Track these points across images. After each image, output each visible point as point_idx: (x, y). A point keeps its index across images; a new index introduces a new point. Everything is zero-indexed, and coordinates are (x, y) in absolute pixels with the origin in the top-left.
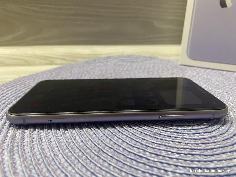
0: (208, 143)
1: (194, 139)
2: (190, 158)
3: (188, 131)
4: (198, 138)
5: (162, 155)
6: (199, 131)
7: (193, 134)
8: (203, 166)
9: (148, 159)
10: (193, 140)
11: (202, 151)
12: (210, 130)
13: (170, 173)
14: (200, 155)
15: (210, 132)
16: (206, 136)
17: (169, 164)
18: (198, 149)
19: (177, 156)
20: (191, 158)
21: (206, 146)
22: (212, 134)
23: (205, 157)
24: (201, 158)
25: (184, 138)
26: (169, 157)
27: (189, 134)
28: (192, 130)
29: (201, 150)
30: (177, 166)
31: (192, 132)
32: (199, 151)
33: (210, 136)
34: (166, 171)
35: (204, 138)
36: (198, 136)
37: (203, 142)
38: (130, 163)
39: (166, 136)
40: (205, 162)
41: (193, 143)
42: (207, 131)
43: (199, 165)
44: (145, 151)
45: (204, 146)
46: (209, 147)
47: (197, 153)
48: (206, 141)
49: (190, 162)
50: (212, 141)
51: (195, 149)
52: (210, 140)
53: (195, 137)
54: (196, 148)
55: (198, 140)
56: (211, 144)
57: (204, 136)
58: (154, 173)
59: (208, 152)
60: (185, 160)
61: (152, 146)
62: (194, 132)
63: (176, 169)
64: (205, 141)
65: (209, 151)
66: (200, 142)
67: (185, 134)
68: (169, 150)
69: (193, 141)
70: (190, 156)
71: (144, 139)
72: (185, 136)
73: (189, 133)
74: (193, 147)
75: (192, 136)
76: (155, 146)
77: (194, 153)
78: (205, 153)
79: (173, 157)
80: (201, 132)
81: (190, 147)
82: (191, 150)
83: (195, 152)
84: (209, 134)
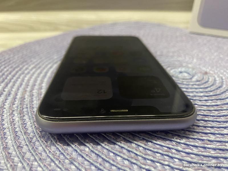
0: (221, 110)
1: (207, 106)
3: (200, 97)
4: (211, 105)
6: (211, 98)
7: (206, 100)
8: (217, 132)
10: (205, 106)
12: (223, 98)
14: (213, 121)
16: (219, 103)
18: (211, 116)
21: (219, 113)
22: (226, 101)
23: (218, 123)
24: (214, 124)
27: (201, 101)
28: (204, 96)
29: (214, 116)
31: (204, 99)
33: (224, 103)
35: (217, 105)
36: (211, 103)
37: (215, 109)
40: (219, 128)
42: (220, 98)
43: (212, 131)
45: (217, 113)
46: (223, 114)
47: (210, 119)
48: (219, 108)
50: (225, 108)
51: (208, 116)
52: (223, 107)
53: (208, 104)
54: (209, 114)
55: (210, 107)
56: (224, 111)
57: (217, 102)
59: (222, 119)
60: (198, 126)
62: (206, 98)
64: (218, 108)
66: (212, 109)
67: (196, 101)
69: (205, 108)
70: (203, 122)
72: (197, 103)
73: (202, 99)
74: (205, 113)
75: (204, 103)
77: (206, 119)
78: (218, 120)
80: (213, 99)
81: (202, 113)
82: (204, 117)
83: (208, 118)
84: (222, 101)
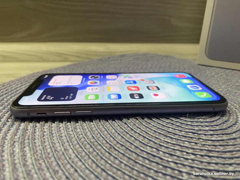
0: (227, 145)
1: (212, 140)
2: (207, 159)
3: (206, 131)
5: (176, 155)
6: (217, 132)
7: (211, 135)
8: (221, 169)
9: (162, 159)
10: (210, 141)
11: (220, 153)
12: (229, 132)
13: (184, 174)
14: (217, 157)
15: (229, 134)
16: (225, 137)
17: (184, 165)
18: (216, 151)
19: (192, 157)
20: (209, 160)
21: (224, 148)
22: (232, 136)
23: (223, 160)
24: (218, 161)
25: (201, 139)
26: (184, 158)
27: (206, 135)
28: (210, 130)
30: (192, 167)
31: (209, 133)
32: (216, 153)
33: (230, 138)
34: (181, 172)
35: (223, 140)
36: (216, 138)
37: (221, 144)
38: (142, 162)
39: (182, 136)
40: (224, 164)
41: (210, 144)
42: (226, 132)
43: (217, 167)
44: (158, 150)
45: (222, 148)
46: (228, 150)
47: (214, 155)
48: (225, 143)
49: (206, 164)
50: (231, 144)
51: (213, 151)
52: (229, 142)
53: (213, 139)
54: (214, 149)
55: (216, 142)
56: (230, 147)
57: (222, 137)
58: (168, 173)
59: (227, 155)
60: (202, 162)
61: (166, 146)
62: (212, 132)
63: (192, 171)
64: (223, 143)
65: (227, 153)
66: (218, 144)
67: (201, 135)
68: (184, 150)
69: (210, 142)
70: (207, 157)
71: (158, 138)
72: (201, 137)
73: (207, 133)
74: (210, 148)
75: (209, 137)
76: (169, 146)
77: (211, 154)
78: (223, 156)
79: (188, 157)
80: (219, 133)
81: (207, 149)
82: (209, 152)
83: (213, 154)
84: (228, 135)
